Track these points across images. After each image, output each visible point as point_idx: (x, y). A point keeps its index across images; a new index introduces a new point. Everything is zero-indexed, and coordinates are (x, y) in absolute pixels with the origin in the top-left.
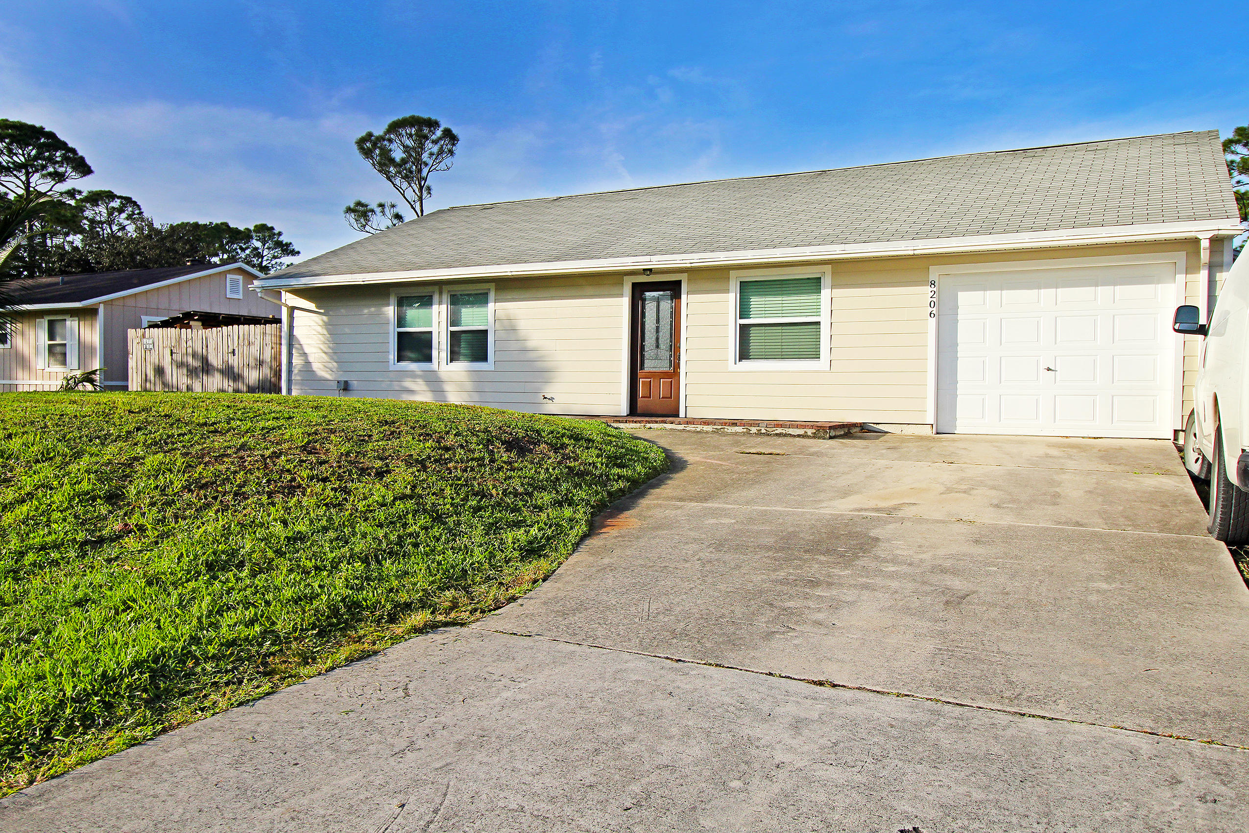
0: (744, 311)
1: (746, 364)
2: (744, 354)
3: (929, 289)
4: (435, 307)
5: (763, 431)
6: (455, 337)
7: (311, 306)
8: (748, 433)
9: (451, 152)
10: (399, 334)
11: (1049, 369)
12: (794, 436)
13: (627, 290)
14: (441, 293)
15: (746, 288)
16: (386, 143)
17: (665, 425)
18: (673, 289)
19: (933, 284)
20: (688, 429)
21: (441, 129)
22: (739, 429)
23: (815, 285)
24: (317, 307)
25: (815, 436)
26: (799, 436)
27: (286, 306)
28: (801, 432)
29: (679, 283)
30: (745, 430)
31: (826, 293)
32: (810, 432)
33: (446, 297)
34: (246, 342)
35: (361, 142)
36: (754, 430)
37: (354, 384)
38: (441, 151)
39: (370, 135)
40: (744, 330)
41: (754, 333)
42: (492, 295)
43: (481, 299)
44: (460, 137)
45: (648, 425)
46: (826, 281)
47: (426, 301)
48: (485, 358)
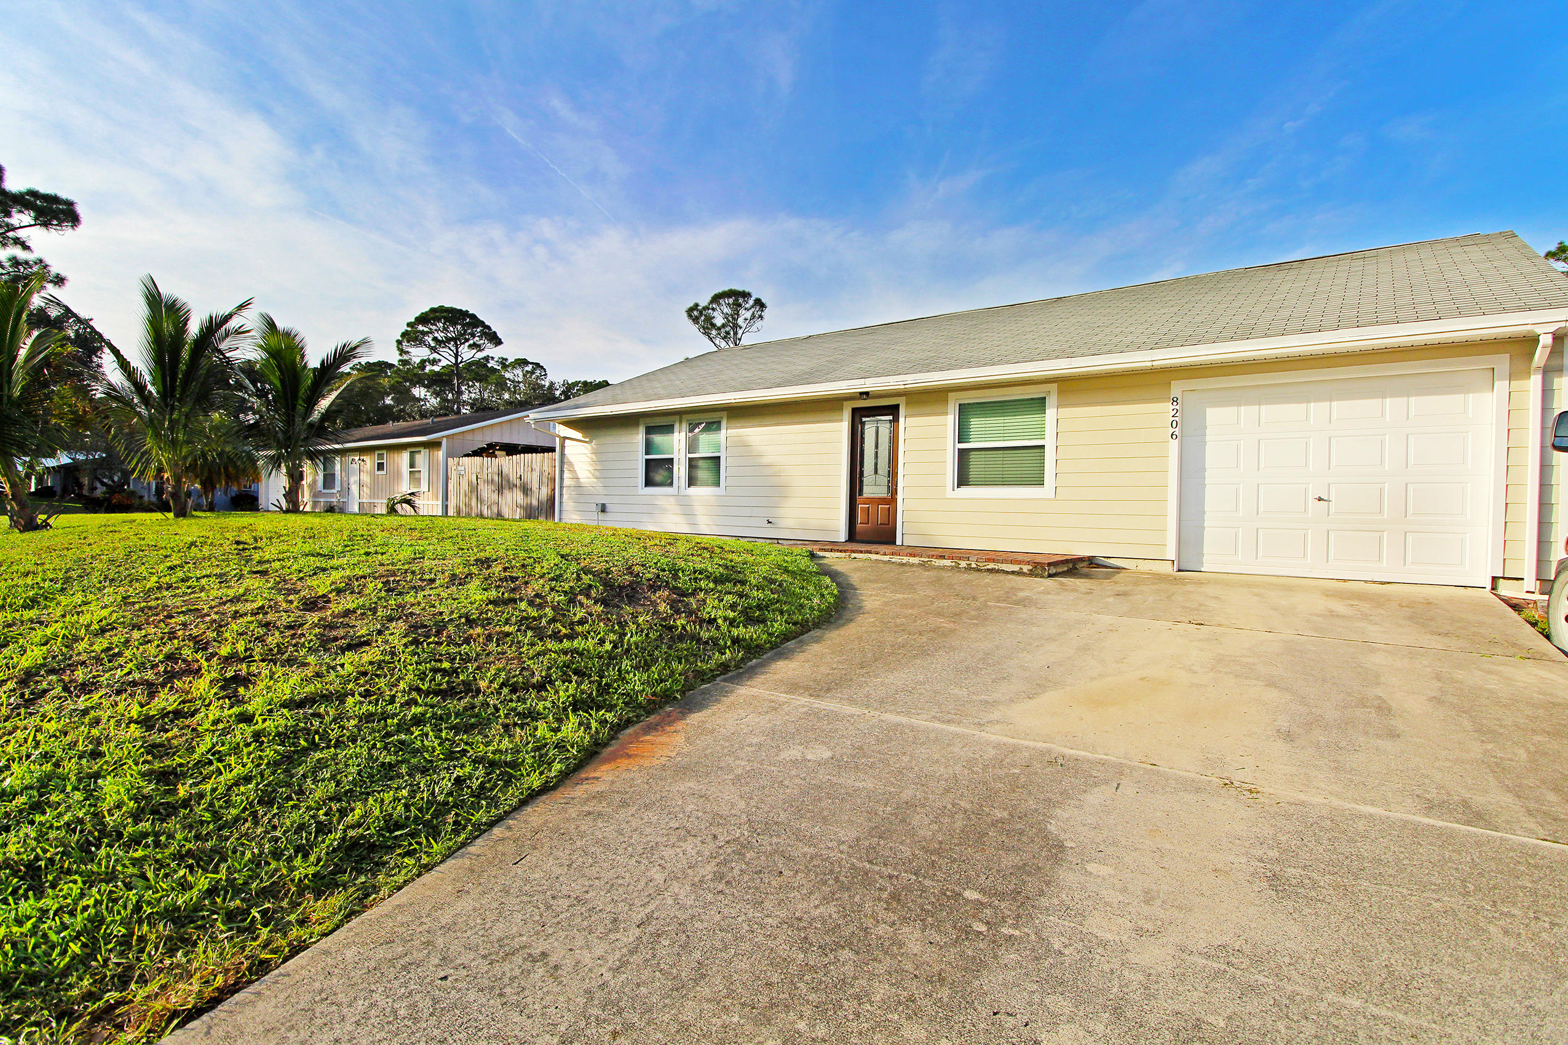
0: (962, 436)
1: (965, 491)
2: (963, 480)
3: (1169, 407)
4: (676, 434)
5: (973, 566)
6: (692, 464)
7: (578, 435)
8: (957, 567)
9: (761, 317)
10: (647, 460)
11: (1320, 499)
12: (1007, 573)
13: (847, 415)
14: (681, 422)
15: (965, 411)
16: (710, 311)
17: (870, 555)
18: (893, 411)
19: (1175, 400)
20: (893, 560)
21: (753, 298)
22: (947, 563)
23: (1039, 404)
24: (584, 436)
25: (1031, 574)
26: (1013, 573)
27: (558, 436)
28: (1016, 568)
29: (898, 406)
30: (953, 564)
31: (1051, 413)
32: (1026, 568)
33: (685, 426)
34: (530, 469)
35: (690, 311)
36: (963, 564)
37: (609, 507)
38: (753, 316)
39: (697, 305)
40: (963, 455)
41: (974, 459)
42: (724, 424)
43: (713, 426)
44: (767, 305)
45: (854, 555)
46: (1052, 401)
47: (668, 429)
48: (718, 484)
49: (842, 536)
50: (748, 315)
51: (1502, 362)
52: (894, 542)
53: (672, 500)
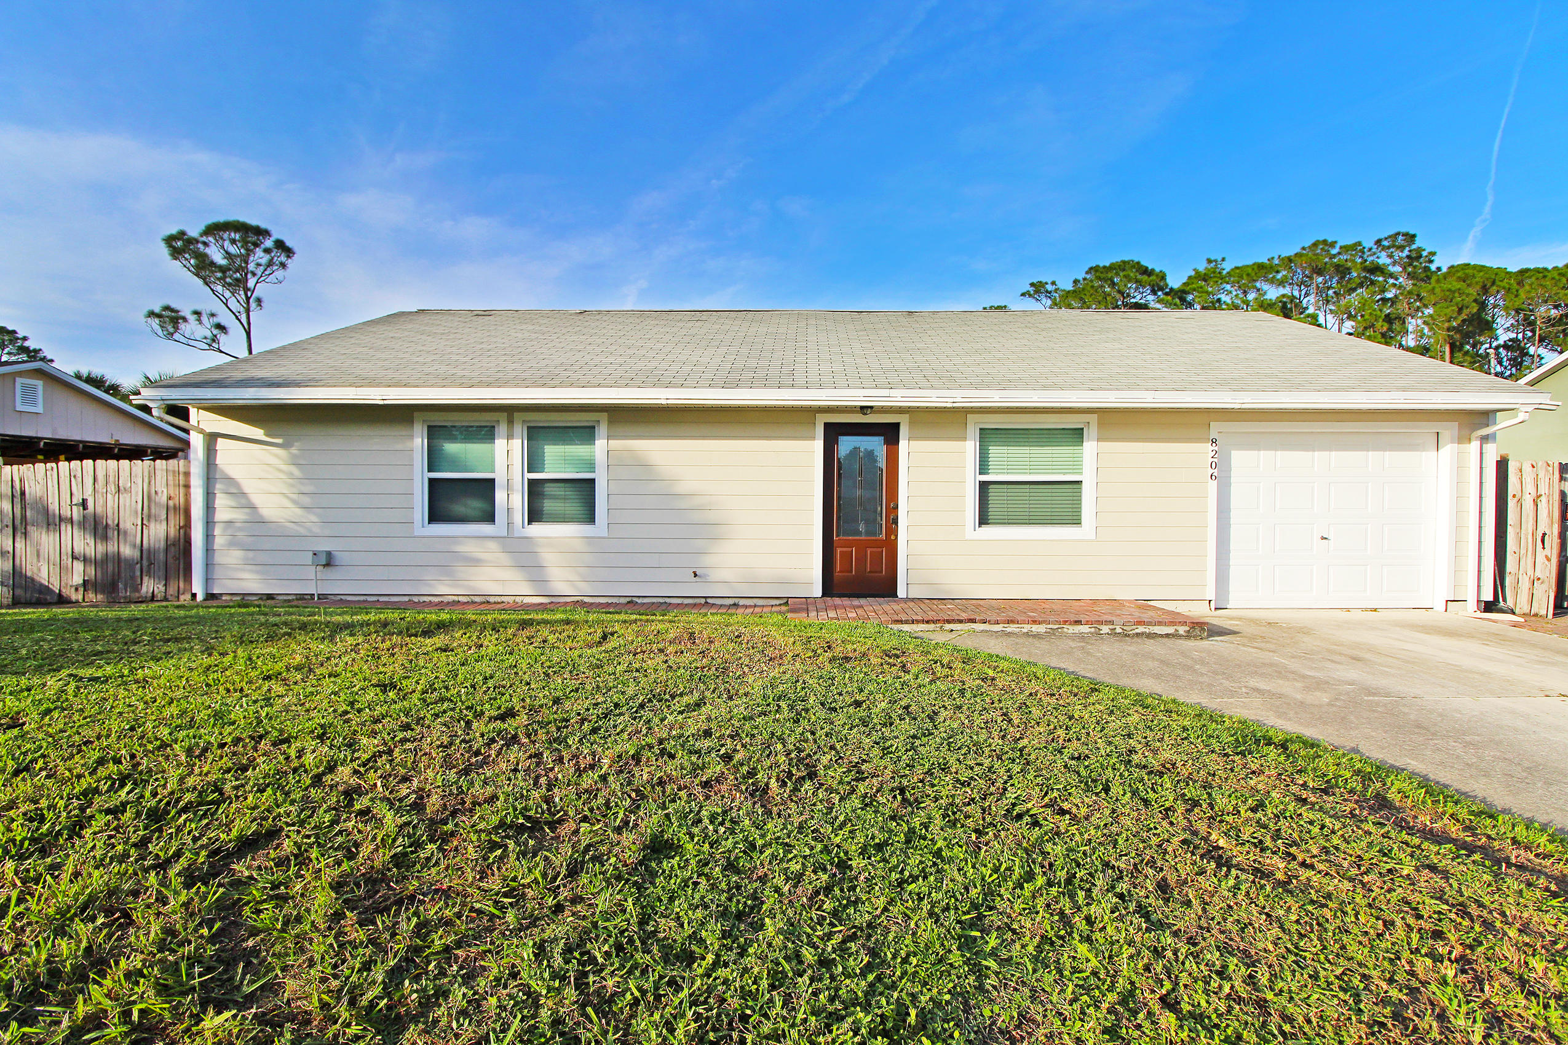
0: (983, 468)
1: (988, 531)
2: (984, 519)
3: (1209, 448)
4: (500, 444)
5: (1118, 630)
6: (535, 489)
7: (258, 433)
8: (1098, 633)
9: (283, 265)
10: (432, 481)
11: (1323, 538)
12: (1161, 636)
13: (820, 431)
14: (511, 422)
15: (987, 436)
16: (200, 246)
17: (973, 626)
18: (886, 430)
19: (1214, 442)
20: (1008, 630)
21: (272, 239)
22: (1084, 629)
23: (1077, 435)
24: (267, 435)
25: (1188, 636)
26: (1167, 635)
27: (202, 431)
28: (1170, 630)
29: (896, 426)
30: (1093, 630)
31: (1089, 446)
32: (1182, 630)
33: (519, 429)
34: (112, 488)
35: (169, 240)
36: (1105, 629)
37: (340, 557)
38: (270, 263)
39: (182, 233)
42: (602, 430)
43: (587, 434)
44: (296, 249)
46: (1091, 432)
47: (487, 434)
48: (591, 518)
49: (818, 591)
50: (264, 259)
51: (1449, 430)
52: (894, 594)
53: (492, 545)
